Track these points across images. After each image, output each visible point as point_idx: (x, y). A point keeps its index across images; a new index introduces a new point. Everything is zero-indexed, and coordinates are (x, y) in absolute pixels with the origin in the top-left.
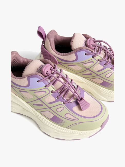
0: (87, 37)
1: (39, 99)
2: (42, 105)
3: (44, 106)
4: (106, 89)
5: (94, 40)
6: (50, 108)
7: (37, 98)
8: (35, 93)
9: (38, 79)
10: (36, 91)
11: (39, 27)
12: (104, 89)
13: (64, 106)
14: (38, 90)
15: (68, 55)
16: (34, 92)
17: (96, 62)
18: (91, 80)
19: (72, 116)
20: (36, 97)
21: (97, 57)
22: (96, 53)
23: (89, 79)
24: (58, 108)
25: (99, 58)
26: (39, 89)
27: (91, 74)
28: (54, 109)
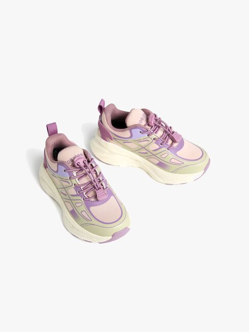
0: (147, 113)
4: (163, 171)
5: (156, 116)
11: (102, 100)
12: (160, 170)
15: (123, 131)
17: (152, 141)
18: (147, 159)
21: (153, 136)
22: (152, 131)
23: (146, 157)
25: (155, 137)
27: (147, 153)
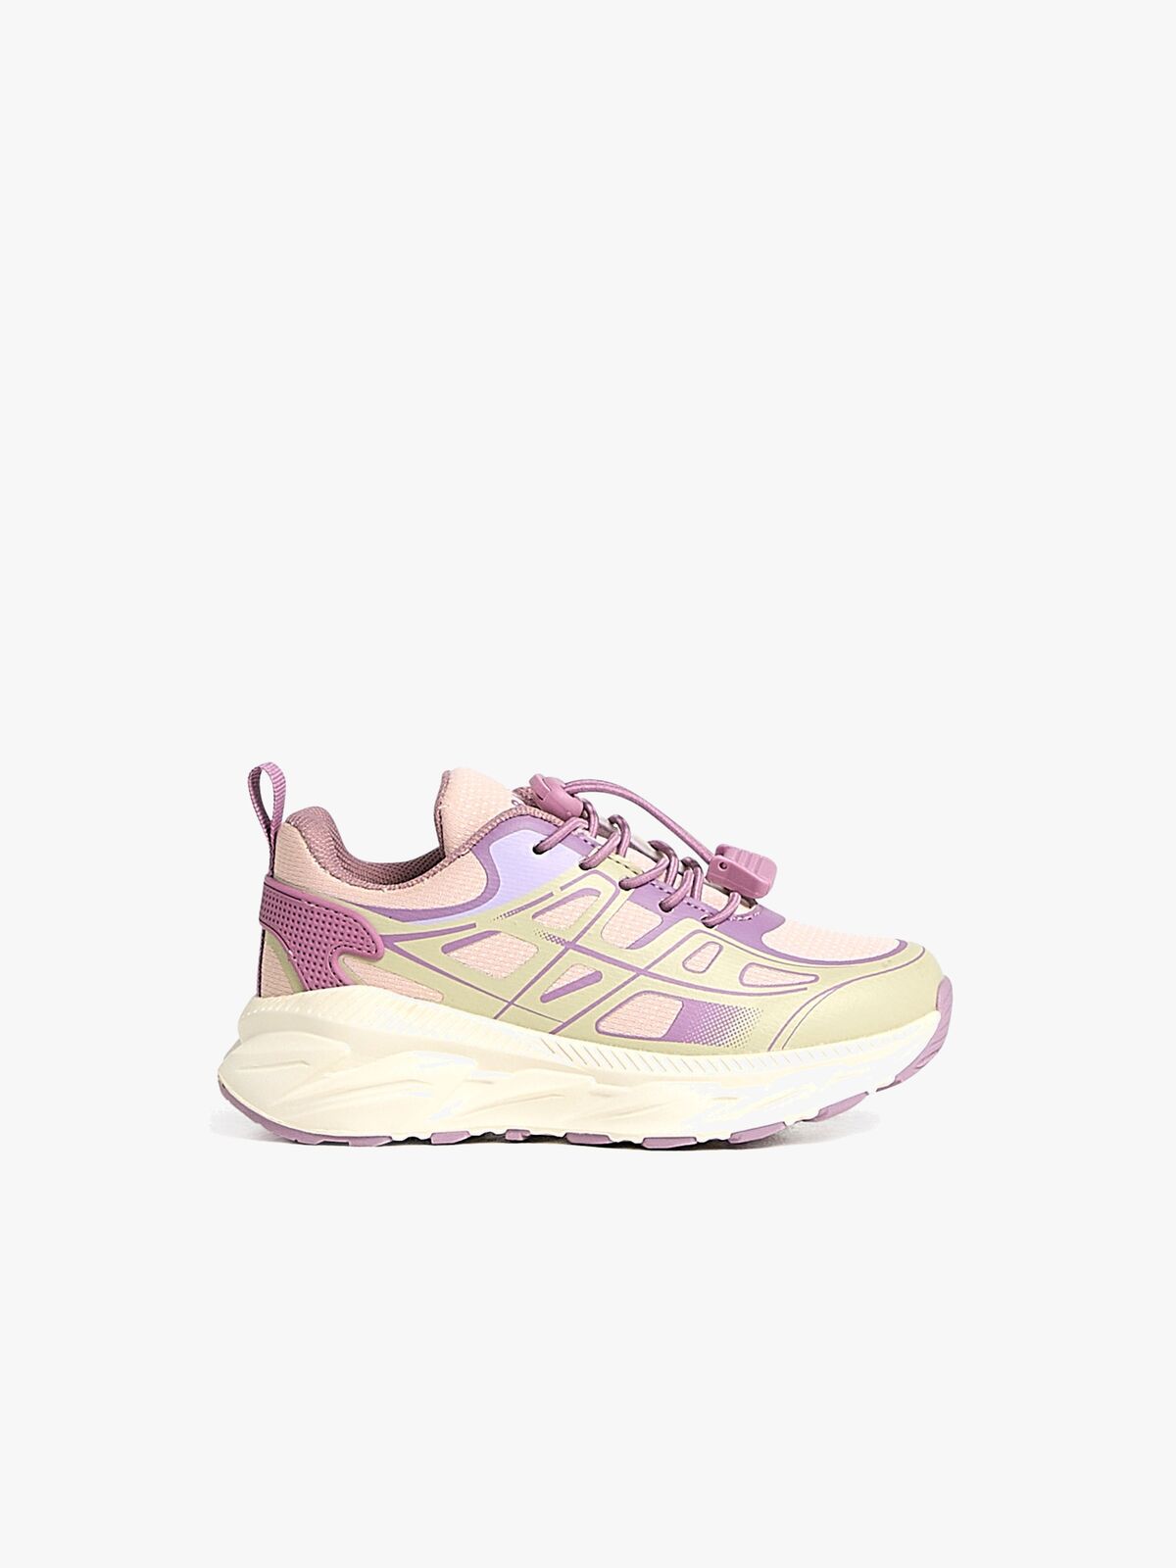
1: (572, 945)
2: (596, 977)
3: (613, 976)
6: (645, 972)
7: (559, 941)
8: (536, 919)
9: (536, 838)
10: (544, 906)
13: (715, 936)
14: (551, 894)
16: (534, 917)
19: (774, 974)
20: (552, 938)
24: (690, 957)
26: (553, 886)
28: (671, 967)
